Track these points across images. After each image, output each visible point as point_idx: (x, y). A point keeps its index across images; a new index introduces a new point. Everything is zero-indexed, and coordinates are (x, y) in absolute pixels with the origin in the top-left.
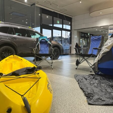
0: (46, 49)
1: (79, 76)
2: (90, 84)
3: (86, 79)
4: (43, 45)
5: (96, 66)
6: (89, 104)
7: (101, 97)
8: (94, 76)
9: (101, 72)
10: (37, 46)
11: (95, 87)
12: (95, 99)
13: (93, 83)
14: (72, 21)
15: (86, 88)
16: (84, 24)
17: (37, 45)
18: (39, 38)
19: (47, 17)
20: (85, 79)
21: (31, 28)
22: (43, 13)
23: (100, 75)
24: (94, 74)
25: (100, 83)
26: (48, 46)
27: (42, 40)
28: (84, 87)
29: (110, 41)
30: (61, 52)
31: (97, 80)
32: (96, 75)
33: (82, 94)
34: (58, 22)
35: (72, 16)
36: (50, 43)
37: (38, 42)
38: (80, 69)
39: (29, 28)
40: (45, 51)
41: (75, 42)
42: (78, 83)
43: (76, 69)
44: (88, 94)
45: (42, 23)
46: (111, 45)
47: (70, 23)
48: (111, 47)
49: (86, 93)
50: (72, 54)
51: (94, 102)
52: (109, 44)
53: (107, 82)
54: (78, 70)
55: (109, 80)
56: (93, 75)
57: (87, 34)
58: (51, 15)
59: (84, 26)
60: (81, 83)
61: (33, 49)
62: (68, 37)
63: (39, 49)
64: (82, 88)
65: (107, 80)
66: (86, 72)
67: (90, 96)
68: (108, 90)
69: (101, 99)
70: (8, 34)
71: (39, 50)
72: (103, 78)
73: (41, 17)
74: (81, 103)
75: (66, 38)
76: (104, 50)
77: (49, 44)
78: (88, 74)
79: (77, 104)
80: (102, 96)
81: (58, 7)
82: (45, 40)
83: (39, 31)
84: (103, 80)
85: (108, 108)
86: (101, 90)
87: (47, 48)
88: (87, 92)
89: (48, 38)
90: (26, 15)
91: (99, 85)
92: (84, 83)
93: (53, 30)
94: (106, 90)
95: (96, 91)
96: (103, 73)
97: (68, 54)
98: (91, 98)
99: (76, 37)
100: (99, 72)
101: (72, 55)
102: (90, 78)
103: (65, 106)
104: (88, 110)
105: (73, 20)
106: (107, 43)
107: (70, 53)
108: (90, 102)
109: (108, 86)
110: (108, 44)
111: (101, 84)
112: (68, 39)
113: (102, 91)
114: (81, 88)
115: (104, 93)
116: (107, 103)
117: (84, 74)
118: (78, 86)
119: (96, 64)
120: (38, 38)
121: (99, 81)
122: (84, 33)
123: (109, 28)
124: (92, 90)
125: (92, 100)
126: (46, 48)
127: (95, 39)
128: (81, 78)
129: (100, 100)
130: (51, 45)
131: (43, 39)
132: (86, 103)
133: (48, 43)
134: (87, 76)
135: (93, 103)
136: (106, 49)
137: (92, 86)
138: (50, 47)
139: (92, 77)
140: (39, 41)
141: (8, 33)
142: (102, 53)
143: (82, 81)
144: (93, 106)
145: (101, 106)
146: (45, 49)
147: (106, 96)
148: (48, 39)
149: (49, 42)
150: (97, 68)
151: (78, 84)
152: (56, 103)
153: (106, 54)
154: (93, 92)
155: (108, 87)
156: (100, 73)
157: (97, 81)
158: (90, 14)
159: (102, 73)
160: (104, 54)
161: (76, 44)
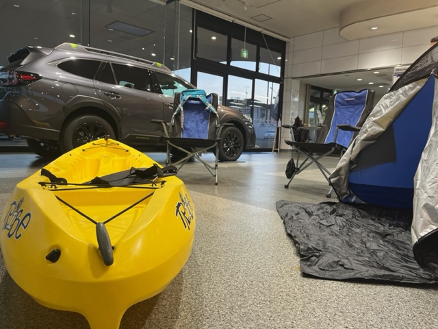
0: (201, 126)
1: (290, 205)
2: (320, 227)
3: (310, 214)
4: (193, 114)
5: (343, 177)
6: (305, 275)
7: (345, 261)
8: (334, 207)
9: (357, 195)
10: (176, 115)
11: (332, 235)
12: (324, 264)
13: (328, 224)
14: (287, 51)
15: (304, 237)
16: (323, 62)
17: (175, 113)
18: (183, 95)
19: (214, 38)
20: (307, 212)
21: (162, 68)
22: (201, 26)
23: (354, 205)
24: (337, 201)
25: (349, 224)
26: (206, 118)
27: (190, 99)
28: (299, 233)
29: (388, 101)
30: (249, 140)
31: (342, 218)
32: (342, 205)
33: (290, 250)
34: (245, 54)
35: (286, 35)
36: (213, 109)
37: (180, 106)
38: (299, 188)
39: (155, 66)
40: (198, 130)
41: (293, 114)
42: (284, 223)
43: (287, 187)
44: (306, 249)
45: (198, 55)
46: (390, 112)
47: (280, 58)
48: (392, 120)
49: (302, 247)
50: (280, 150)
51: (322, 271)
52: (384, 112)
53: (372, 225)
54: (290, 190)
55: (378, 219)
56: (334, 203)
57: (331, 92)
58: (224, 33)
59: (320, 68)
60: (292, 223)
61: (164, 124)
62: (273, 103)
63: (180, 126)
64: (293, 234)
65: (372, 219)
66: (312, 196)
67: (312, 256)
68: (368, 245)
69: (342, 265)
70: (95, 81)
71: (181, 129)
72: (363, 212)
73: (194, 38)
74: (281, 272)
75: (269, 103)
76: (369, 130)
77: (209, 111)
78: (317, 203)
79: (270, 275)
80: (347, 259)
81: (246, 9)
82: (198, 99)
83: (188, 79)
84: (360, 219)
85: (360, 289)
86: (347, 242)
87: (204, 123)
88: (306, 244)
89: (207, 95)
90: (153, 32)
91: (345, 229)
92: (300, 222)
93: (229, 76)
94: (363, 243)
95: (333, 244)
96: (363, 200)
97: (270, 150)
98: (314, 261)
99: (296, 99)
100: (351, 196)
101: (283, 153)
102: (321, 211)
103: (232, 276)
104: (298, 289)
105: (289, 49)
106: (378, 109)
107: (277, 147)
108: (309, 271)
109: (371, 235)
110: (381, 110)
111: (353, 229)
112: (275, 106)
113: (351, 246)
114: (289, 235)
115: (355, 252)
116: (358, 276)
117: (308, 202)
118: (283, 230)
119: (342, 172)
120: (179, 94)
121: (347, 220)
122: (322, 90)
123: (395, 71)
124: (321, 242)
125: (315, 265)
126: (202, 122)
127: (347, 101)
128: (296, 210)
129: (339, 268)
130: (215, 114)
131: (194, 96)
132: (297, 273)
133: (207, 108)
134: (314, 205)
135: (316, 275)
136: (374, 127)
137: (324, 231)
138: (211, 122)
139: (329, 209)
140: (181, 103)
141: (97, 79)
142: (362, 138)
143: (295, 218)
144: (315, 280)
145: (339, 282)
146: (197, 125)
147: (360, 258)
148: (207, 97)
149: (210, 106)
150: (345, 185)
151: (283, 225)
152: (207, 268)
153: (373, 142)
154: (324, 246)
155: (373, 237)
156: (353, 200)
157: (339, 220)
158: (340, 30)
159: (360, 200)
160: (367, 142)
161: (294, 121)
